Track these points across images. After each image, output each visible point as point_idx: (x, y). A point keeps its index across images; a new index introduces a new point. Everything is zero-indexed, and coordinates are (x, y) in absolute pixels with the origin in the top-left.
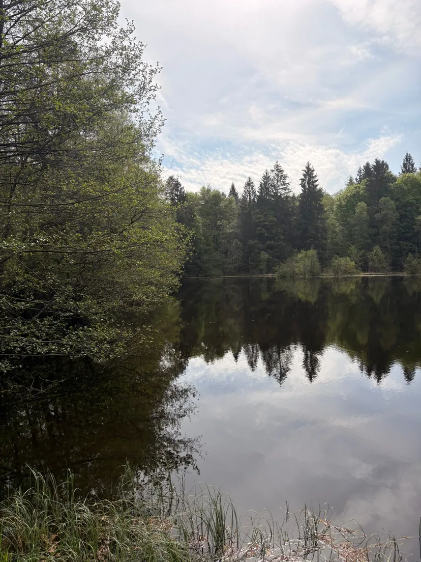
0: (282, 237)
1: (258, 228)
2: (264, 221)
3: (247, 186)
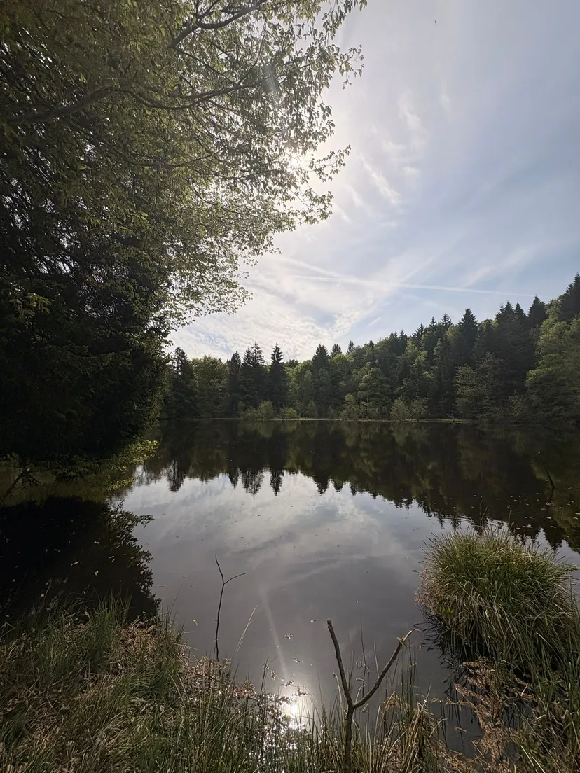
0: (256, 392)
1: (240, 385)
2: (244, 381)
3: (235, 356)
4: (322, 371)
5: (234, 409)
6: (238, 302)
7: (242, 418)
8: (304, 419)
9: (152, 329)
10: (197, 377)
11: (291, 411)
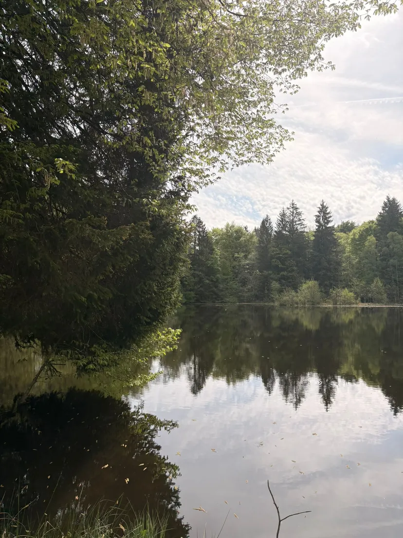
0: (295, 268)
1: (273, 260)
2: (278, 254)
3: (265, 223)
4: (393, 236)
5: (266, 292)
6: (274, 147)
7: (276, 304)
8: (366, 305)
9: (171, 192)
10: (218, 251)
11: (346, 293)
